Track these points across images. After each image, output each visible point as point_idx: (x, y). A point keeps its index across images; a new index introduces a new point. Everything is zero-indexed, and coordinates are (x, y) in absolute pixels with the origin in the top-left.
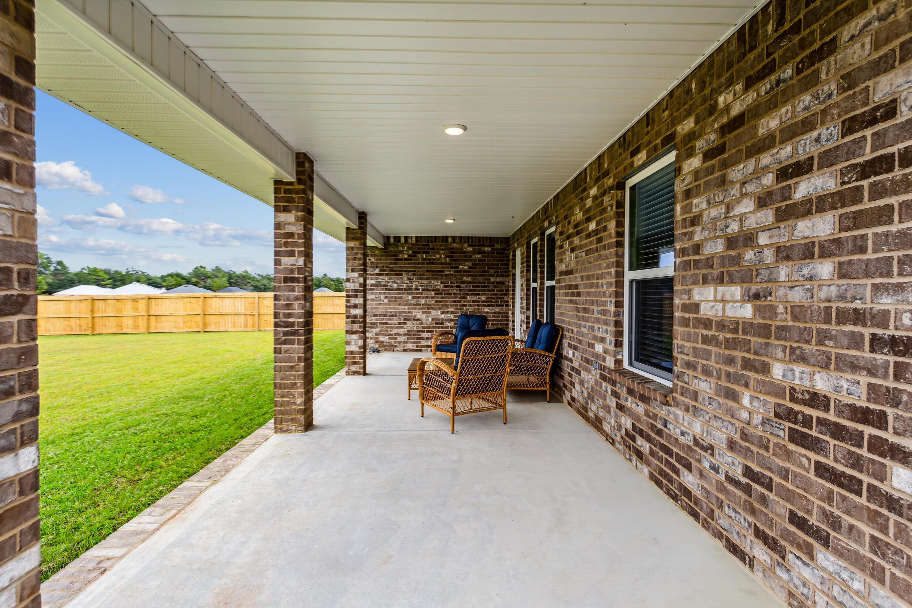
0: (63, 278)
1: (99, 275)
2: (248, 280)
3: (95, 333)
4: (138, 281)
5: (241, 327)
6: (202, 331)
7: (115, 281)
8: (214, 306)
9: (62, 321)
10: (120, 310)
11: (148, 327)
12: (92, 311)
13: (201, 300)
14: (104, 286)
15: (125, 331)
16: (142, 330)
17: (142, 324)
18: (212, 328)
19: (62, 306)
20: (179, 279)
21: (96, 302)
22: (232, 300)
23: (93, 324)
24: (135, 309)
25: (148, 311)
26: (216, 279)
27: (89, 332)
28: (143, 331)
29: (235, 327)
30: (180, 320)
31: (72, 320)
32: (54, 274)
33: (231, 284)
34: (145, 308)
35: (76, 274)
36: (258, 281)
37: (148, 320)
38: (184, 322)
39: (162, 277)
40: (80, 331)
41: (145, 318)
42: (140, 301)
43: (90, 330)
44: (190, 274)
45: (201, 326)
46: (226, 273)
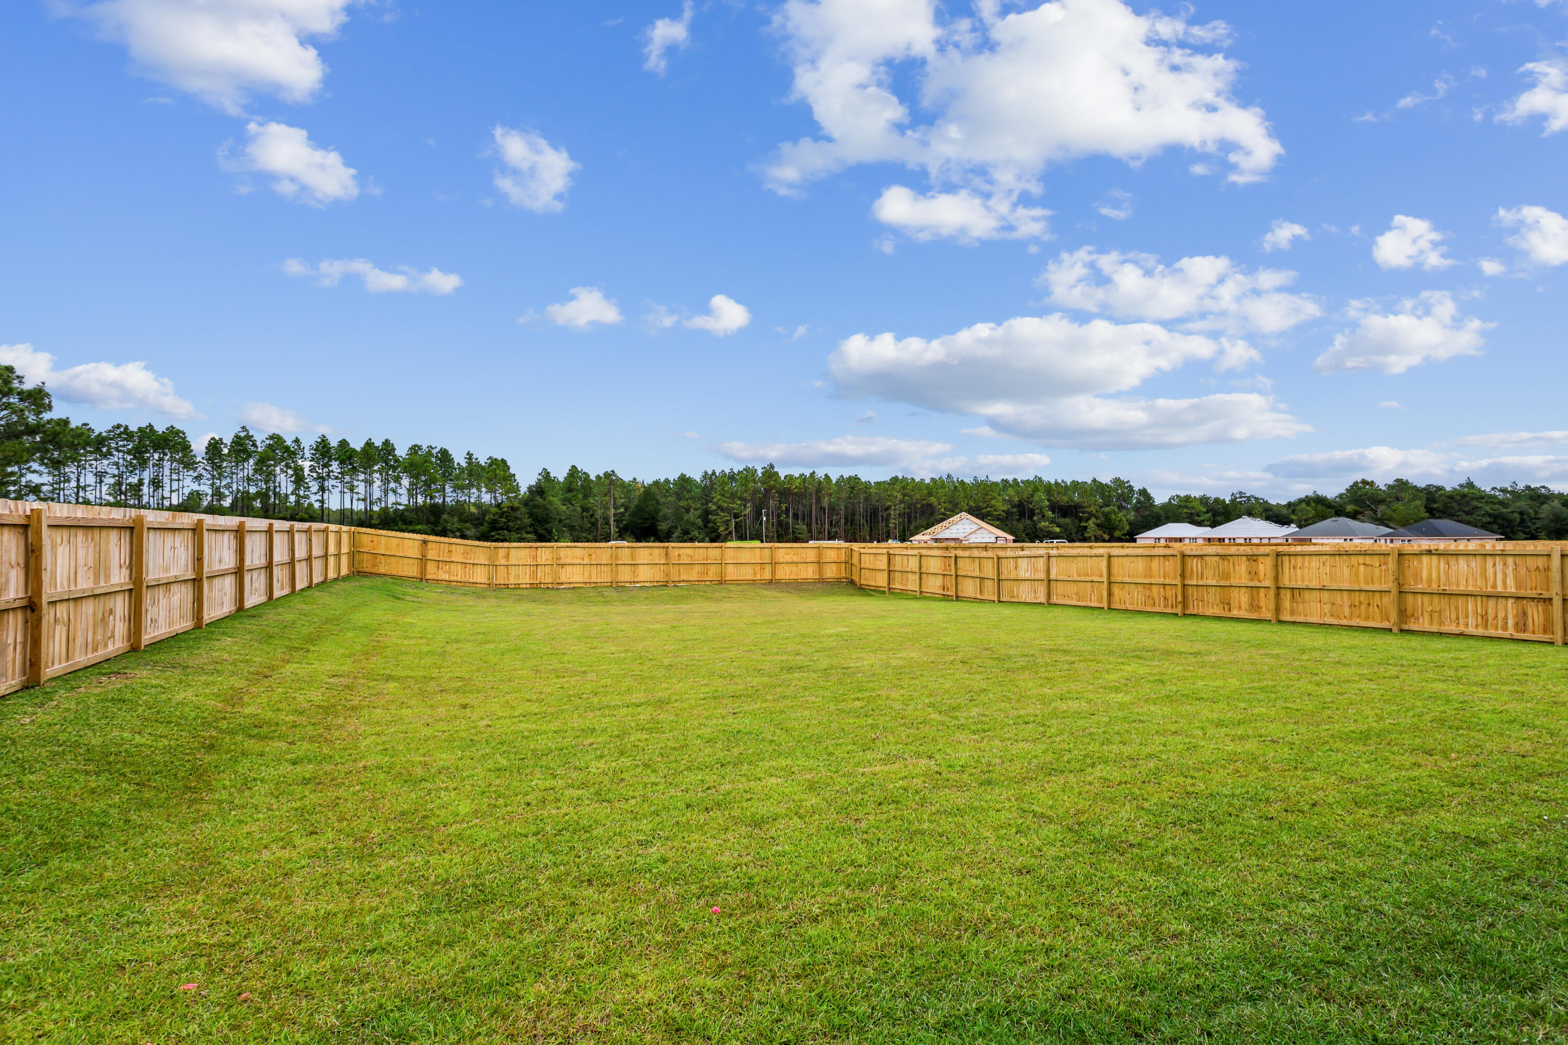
0: (1147, 513)
1: (1193, 507)
2: (1475, 503)
3: (1188, 612)
4: (1250, 514)
5: (1505, 628)
6: (1395, 630)
7: (1214, 515)
8: (1425, 574)
9: (1140, 588)
10: (1226, 576)
11: (1278, 610)
12: (1183, 576)
13: (1392, 563)
14: (1199, 524)
15: (1235, 613)
16: (1268, 614)
17: (1266, 603)
18: (1424, 624)
19: (1140, 564)
20: (1320, 507)
21: (1189, 560)
22: (1475, 563)
23: (1184, 597)
24: (1253, 574)
25: (1276, 578)
26: (1396, 505)
27: (1179, 610)
28: (1268, 616)
29: (1486, 627)
30: (1344, 600)
31: (1155, 589)
32: (1137, 509)
33: (1432, 513)
34: (1270, 575)
35: (1164, 507)
36: (1502, 503)
37: (1278, 595)
38: (1352, 606)
39: (1290, 505)
40: (1165, 607)
41: (1272, 592)
42: (1261, 559)
43: (1180, 606)
44: (1341, 496)
45: (1394, 616)
46: (1421, 490)
